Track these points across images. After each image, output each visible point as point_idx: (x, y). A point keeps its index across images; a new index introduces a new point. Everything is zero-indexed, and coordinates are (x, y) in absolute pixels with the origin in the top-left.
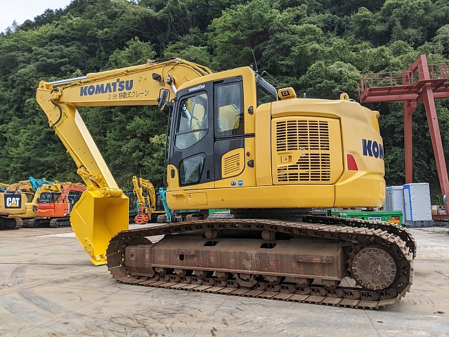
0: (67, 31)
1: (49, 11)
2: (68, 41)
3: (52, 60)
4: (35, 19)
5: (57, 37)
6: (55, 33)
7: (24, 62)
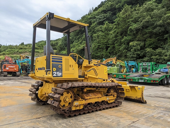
0: (106, 8)
1: (102, 2)
2: (107, 11)
3: (101, 20)
4: (98, 6)
5: (103, 11)
6: (102, 10)
7: (93, 22)
